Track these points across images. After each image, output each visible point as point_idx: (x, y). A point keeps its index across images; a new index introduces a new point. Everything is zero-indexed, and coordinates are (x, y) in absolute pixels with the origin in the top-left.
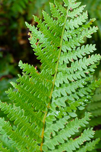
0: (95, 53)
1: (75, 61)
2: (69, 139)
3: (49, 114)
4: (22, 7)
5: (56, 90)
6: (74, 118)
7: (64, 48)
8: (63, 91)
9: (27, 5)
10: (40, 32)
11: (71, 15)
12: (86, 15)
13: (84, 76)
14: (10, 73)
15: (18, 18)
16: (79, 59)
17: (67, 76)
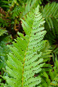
0: (44, 30)
1: (37, 32)
2: (34, 62)
3: (27, 52)
4: (17, 14)
5: (30, 43)
6: (36, 54)
7: (34, 28)
8: (33, 43)
9: (19, 14)
10: (25, 22)
11: (37, 16)
12: (41, 17)
13: (40, 38)
14: (10, 42)
15: (15, 20)
16: (38, 32)
17: (34, 38)
